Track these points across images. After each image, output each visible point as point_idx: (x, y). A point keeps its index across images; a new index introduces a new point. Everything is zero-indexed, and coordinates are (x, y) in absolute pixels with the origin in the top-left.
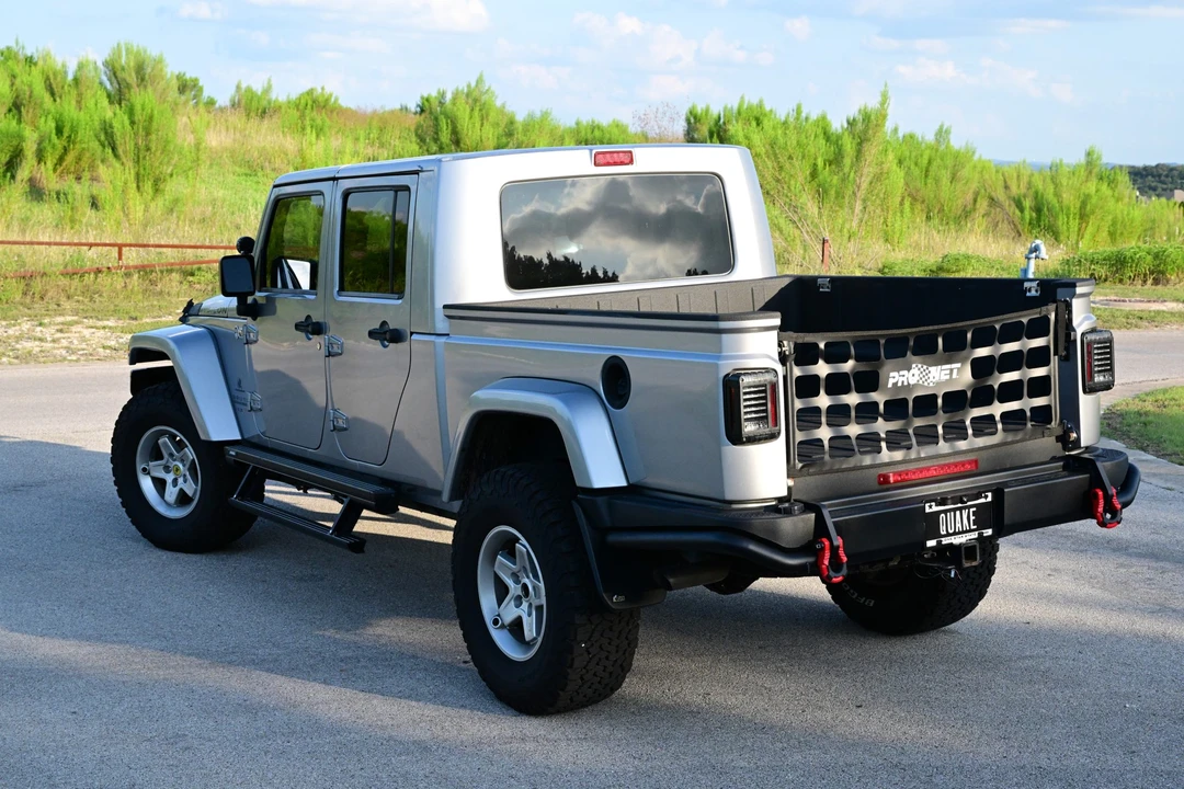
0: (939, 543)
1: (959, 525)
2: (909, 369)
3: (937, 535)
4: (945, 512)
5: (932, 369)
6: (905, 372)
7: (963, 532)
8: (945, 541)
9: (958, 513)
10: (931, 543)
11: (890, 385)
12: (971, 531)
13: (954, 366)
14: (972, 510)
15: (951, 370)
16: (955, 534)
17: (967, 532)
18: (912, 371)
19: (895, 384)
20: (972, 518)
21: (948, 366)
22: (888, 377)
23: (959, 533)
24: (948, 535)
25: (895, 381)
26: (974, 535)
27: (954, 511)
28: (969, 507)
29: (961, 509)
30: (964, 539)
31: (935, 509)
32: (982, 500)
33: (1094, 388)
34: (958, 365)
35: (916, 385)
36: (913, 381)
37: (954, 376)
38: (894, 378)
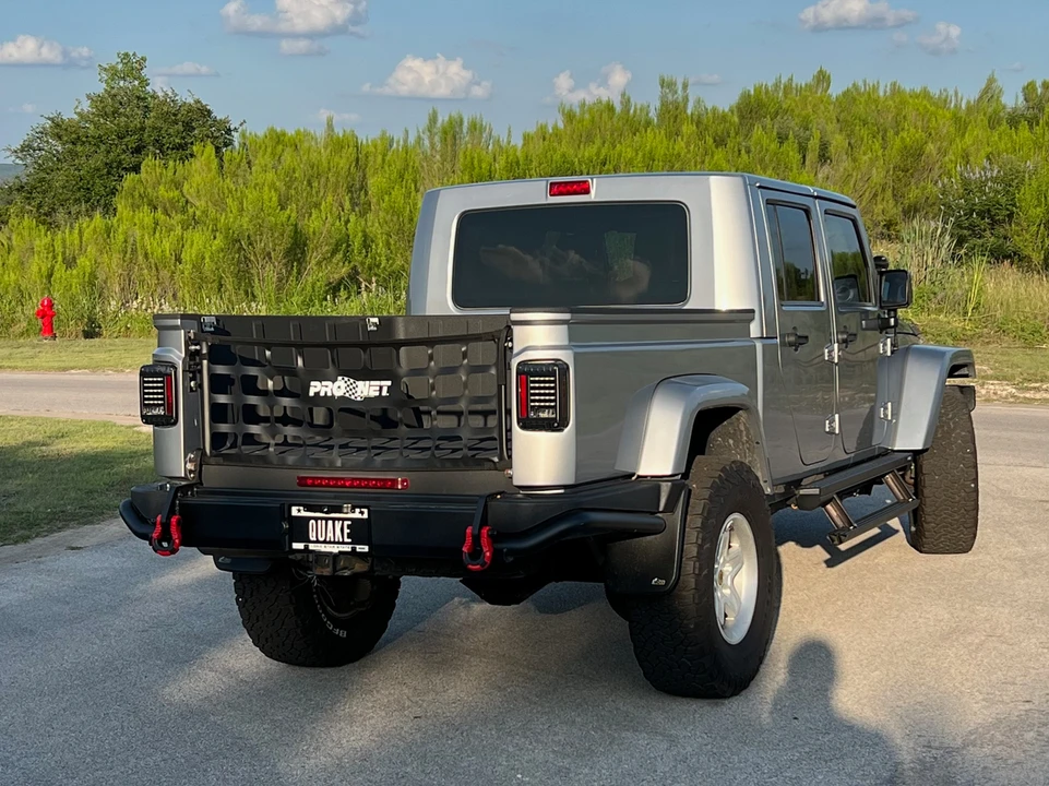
0: (307, 547)
1: (330, 534)
2: (334, 381)
3: (306, 540)
4: (316, 519)
5: (360, 383)
6: (328, 383)
7: (334, 543)
8: (312, 547)
9: (330, 522)
10: (298, 546)
11: (311, 394)
12: (343, 543)
13: (383, 383)
14: (346, 523)
15: (381, 388)
16: (325, 542)
17: (338, 543)
18: (337, 384)
19: (317, 394)
20: (346, 531)
21: (378, 383)
22: (309, 386)
23: (330, 542)
24: (317, 542)
25: (317, 390)
26: (347, 548)
27: (327, 519)
28: (343, 520)
29: (334, 519)
30: (335, 549)
31: (304, 514)
32: (357, 515)
33: (528, 424)
34: (389, 383)
35: (342, 398)
36: (338, 393)
37: (385, 393)
38: (316, 388)
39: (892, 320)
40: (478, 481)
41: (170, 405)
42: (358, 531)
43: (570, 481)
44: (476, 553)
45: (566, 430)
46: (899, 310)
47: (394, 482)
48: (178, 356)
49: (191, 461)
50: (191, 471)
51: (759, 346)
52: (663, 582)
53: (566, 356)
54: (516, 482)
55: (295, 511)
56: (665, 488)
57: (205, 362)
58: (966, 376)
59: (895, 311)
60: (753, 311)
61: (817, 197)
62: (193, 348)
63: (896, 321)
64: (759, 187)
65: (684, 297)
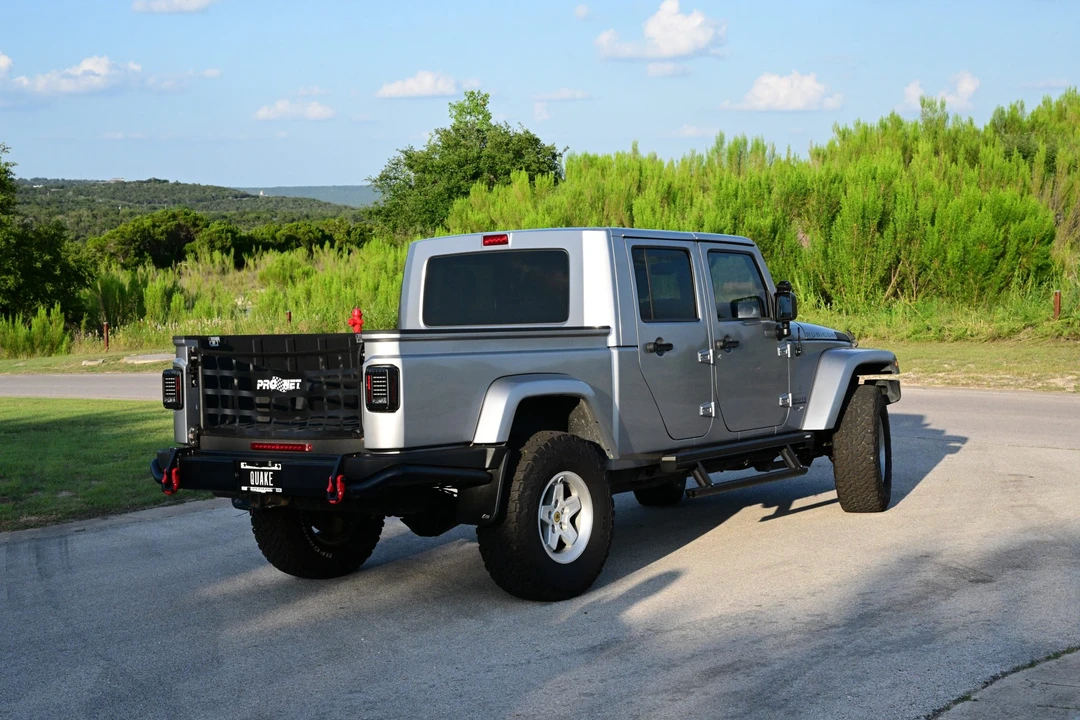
0: (249, 489)
1: (262, 481)
2: (270, 380)
3: (249, 484)
4: (254, 470)
5: (284, 381)
6: (267, 381)
7: (264, 486)
8: (252, 489)
9: (262, 473)
10: (244, 488)
11: (258, 388)
12: (269, 486)
13: (297, 381)
14: (270, 473)
15: (296, 384)
16: (259, 486)
17: (266, 487)
18: (272, 381)
19: (261, 388)
20: (271, 479)
21: (294, 381)
22: (256, 383)
23: (261, 486)
24: (255, 486)
26: (270, 490)
27: (260, 471)
28: (269, 471)
29: (264, 471)
30: (263, 490)
31: (247, 467)
32: (276, 468)
33: (374, 408)
34: (300, 381)
35: (275, 390)
36: (273, 387)
37: (298, 387)
38: (262, 384)
39: (785, 331)
40: (347, 445)
41: (179, 395)
42: (277, 479)
43: (401, 445)
44: (334, 492)
45: (398, 412)
46: (791, 322)
47: (304, 446)
48: (184, 364)
49: (192, 432)
50: (192, 440)
51: (615, 353)
52: (488, 517)
53: (398, 363)
54: (368, 445)
55: (242, 466)
56: (491, 452)
57: (200, 367)
58: (890, 373)
59: (788, 323)
60: (608, 327)
61: (698, 241)
62: (193, 358)
63: (789, 331)
64: (624, 237)
65: (565, 318)
